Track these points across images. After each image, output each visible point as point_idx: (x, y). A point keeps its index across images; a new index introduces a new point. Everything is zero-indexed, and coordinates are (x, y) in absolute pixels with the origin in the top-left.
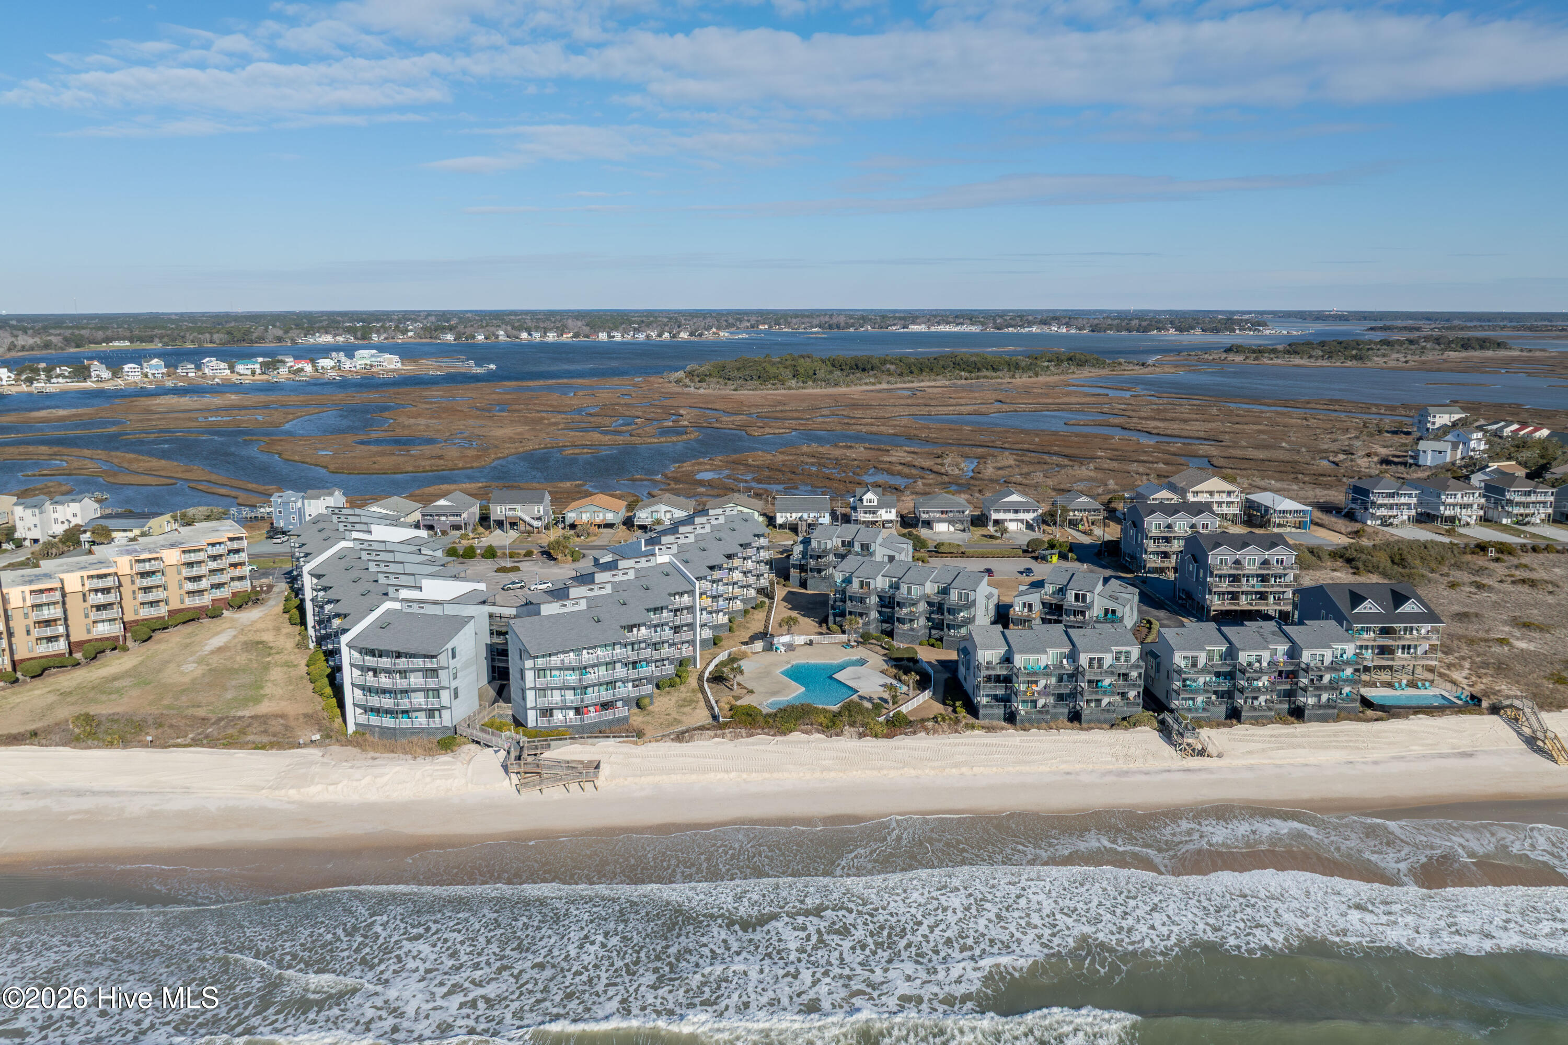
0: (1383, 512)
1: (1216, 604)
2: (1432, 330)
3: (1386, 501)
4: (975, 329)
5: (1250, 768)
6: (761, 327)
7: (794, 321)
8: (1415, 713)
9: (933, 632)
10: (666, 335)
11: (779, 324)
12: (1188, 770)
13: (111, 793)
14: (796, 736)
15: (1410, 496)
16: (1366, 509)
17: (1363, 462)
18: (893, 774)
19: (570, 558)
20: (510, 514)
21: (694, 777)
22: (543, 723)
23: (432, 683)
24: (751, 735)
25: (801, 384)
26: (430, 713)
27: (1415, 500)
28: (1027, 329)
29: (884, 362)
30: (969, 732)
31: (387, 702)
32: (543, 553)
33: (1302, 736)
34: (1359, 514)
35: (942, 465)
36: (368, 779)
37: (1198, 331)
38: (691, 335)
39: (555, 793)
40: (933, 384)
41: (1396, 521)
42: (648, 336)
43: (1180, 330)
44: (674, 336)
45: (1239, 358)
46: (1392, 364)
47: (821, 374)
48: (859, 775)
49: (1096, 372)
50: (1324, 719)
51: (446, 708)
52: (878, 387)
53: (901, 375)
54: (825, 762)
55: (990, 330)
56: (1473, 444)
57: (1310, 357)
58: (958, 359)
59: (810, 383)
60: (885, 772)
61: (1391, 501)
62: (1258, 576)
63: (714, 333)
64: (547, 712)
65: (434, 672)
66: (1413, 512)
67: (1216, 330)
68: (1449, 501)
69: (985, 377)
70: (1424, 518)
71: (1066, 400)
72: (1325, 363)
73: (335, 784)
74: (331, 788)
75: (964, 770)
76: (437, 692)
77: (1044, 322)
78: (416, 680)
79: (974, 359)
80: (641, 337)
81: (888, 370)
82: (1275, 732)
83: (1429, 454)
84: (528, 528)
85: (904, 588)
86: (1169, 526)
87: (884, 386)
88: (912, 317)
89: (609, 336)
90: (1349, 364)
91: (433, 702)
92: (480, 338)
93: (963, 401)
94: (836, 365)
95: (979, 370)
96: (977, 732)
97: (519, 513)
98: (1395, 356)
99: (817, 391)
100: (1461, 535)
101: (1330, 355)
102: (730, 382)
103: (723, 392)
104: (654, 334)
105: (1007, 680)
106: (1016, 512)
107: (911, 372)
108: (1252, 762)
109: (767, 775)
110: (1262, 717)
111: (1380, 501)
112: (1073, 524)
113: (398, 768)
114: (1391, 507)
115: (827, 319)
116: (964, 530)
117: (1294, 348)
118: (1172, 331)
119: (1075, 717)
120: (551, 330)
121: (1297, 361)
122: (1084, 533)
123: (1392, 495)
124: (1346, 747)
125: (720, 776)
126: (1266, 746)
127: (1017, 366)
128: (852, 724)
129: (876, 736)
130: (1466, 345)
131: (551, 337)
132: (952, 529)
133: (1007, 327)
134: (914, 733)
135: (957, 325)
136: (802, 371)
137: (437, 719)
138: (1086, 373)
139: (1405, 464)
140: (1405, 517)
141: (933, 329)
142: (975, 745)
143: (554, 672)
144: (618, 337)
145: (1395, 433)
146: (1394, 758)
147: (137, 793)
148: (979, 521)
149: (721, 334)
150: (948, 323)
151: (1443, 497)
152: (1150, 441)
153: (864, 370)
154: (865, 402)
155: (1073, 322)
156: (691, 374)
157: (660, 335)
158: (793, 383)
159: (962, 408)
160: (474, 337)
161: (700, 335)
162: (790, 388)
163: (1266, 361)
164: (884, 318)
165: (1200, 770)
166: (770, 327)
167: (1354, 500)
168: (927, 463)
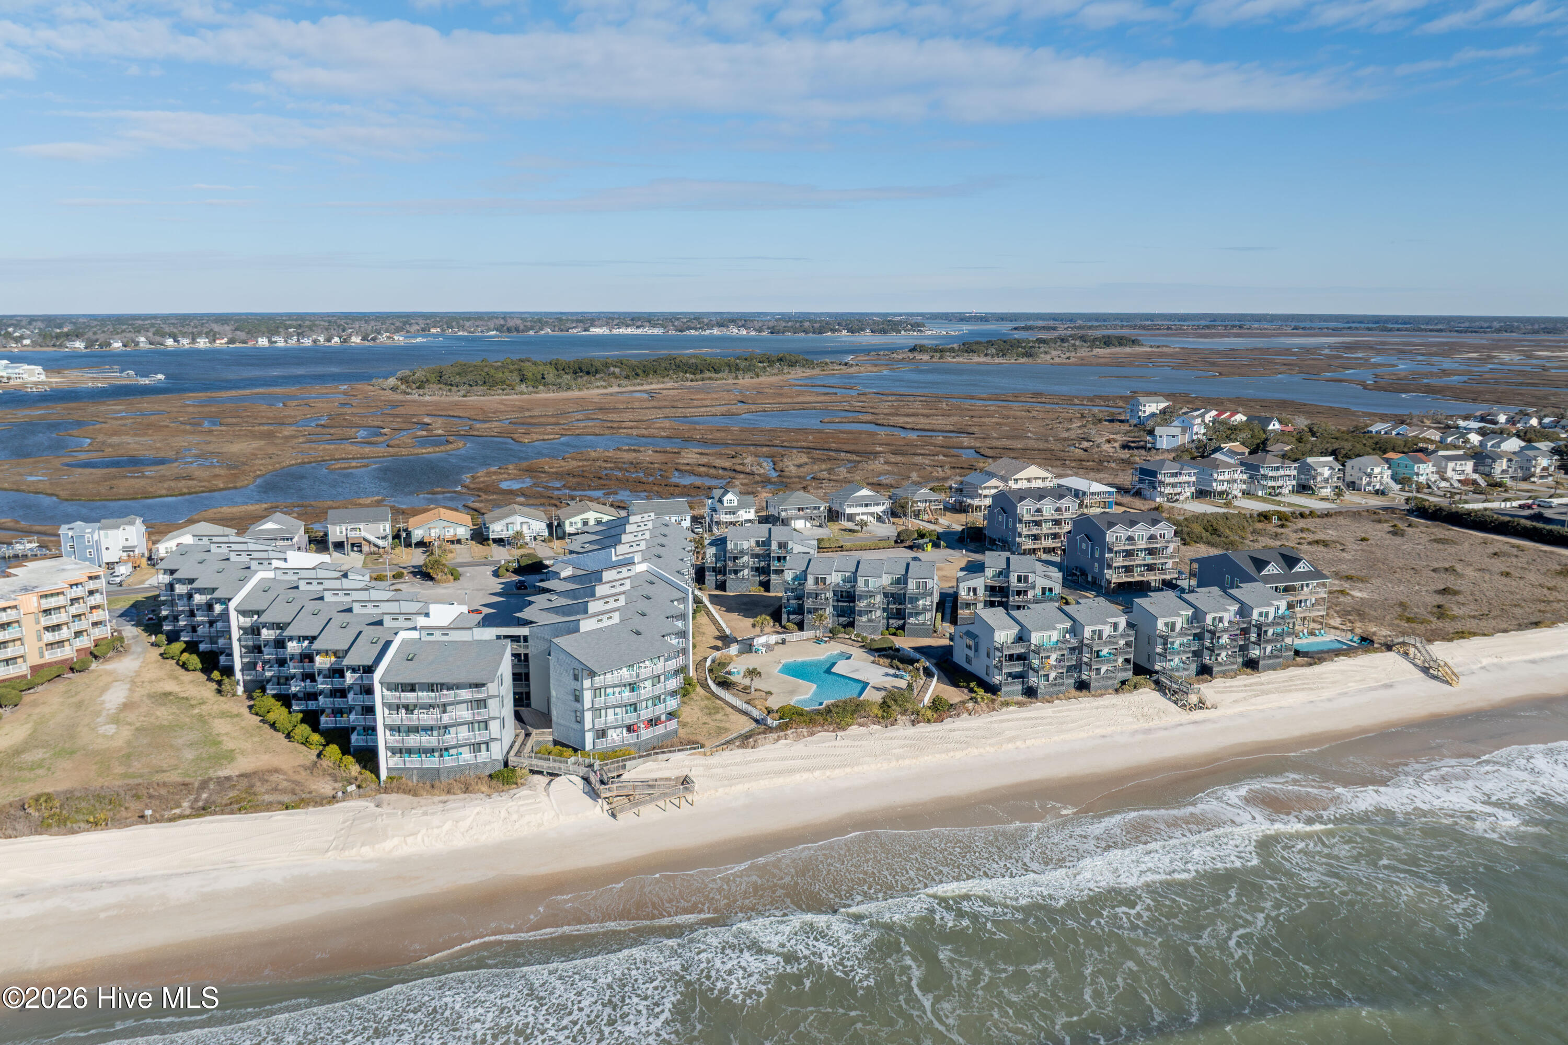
0: (1168, 490)
1: (1115, 578)
2: (1066, 329)
3: (1172, 480)
4: (657, 331)
5: (1241, 715)
6: (433, 330)
7: (467, 324)
8: (1337, 655)
9: (891, 621)
10: (336, 339)
11: (452, 328)
12: (1195, 722)
13: (135, 881)
14: (854, 730)
15: (1189, 474)
16: (1155, 488)
17: (1106, 447)
18: (959, 755)
19: (451, 578)
20: (352, 534)
21: (780, 781)
22: (601, 744)
23: (481, 714)
24: (812, 734)
25: (530, 389)
26: (476, 747)
27: (1194, 479)
28: (708, 332)
29: (607, 365)
30: (1004, 709)
31: (427, 740)
32: (414, 574)
33: (1268, 683)
34: (1147, 493)
35: (743, 464)
36: (448, 825)
37: (868, 332)
38: (364, 339)
39: (650, 812)
40: (662, 386)
41: (1181, 498)
42: (315, 341)
43: (851, 331)
44: (345, 341)
45: (925, 357)
46: (1057, 360)
47: (550, 378)
48: (930, 760)
49: (808, 372)
50: (1274, 668)
51: (496, 740)
52: (610, 390)
53: (627, 377)
54: (896, 751)
55: (672, 332)
56: (1196, 429)
57: (986, 355)
58: (677, 361)
59: (541, 387)
60: (952, 754)
61: (1176, 480)
62: (1146, 549)
63: (388, 338)
64: (602, 734)
65: (481, 703)
66: (1193, 489)
67: (884, 331)
68: (1220, 478)
69: (710, 378)
70: (1201, 494)
71: (801, 399)
72: (1001, 360)
73: (415, 834)
74: (410, 840)
75: (1019, 743)
76: (485, 724)
77: (721, 325)
78: (461, 713)
79: (693, 361)
80: (307, 342)
81: (613, 373)
82: (1247, 682)
83: (1165, 438)
84: (373, 549)
85: (861, 582)
86: (1039, 511)
87: (615, 389)
88: (588, 320)
89: (270, 342)
90: (1022, 360)
91: (481, 736)
92: (117, 345)
93: (708, 403)
94: (560, 368)
95: (702, 372)
96: (1011, 708)
97: (363, 534)
98: (1054, 353)
99: (551, 395)
100: (1235, 507)
101: (1002, 353)
102: (454, 389)
103: (451, 399)
104: (321, 339)
105: (1022, 658)
106: (866, 505)
107: (637, 375)
108: (1241, 709)
109: (848, 770)
110: (1227, 671)
111: (1168, 480)
112: (917, 515)
113: (478, 809)
114: (1173, 485)
115: (502, 322)
116: (820, 526)
117: (968, 347)
118: (844, 332)
119: (1082, 686)
120: (200, 334)
121: (976, 359)
122: (930, 522)
123: (1176, 475)
124: (1303, 689)
125: (806, 775)
126: (1245, 694)
127: (737, 368)
128: (904, 712)
129: (929, 721)
130: (1107, 342)
131: (202, 343)
132: (808, 525)
133: (689, 328)
134: (958, 715)
135: (638, 327)
136: (530, 375)
137: (484, 753)
138: (799, 373)
139: (1144, 448)
140: (1189, 494)
141: (616, 331)
142: (1017, 720)
143: (609, 691)
144: (280, 342)
145: (1111, 421)
146: (1340, 694)
147: (170, 876)
148: (833, 515)
149: (396, 338)
150: (627, 326)
151: (1215, 475)
152: (913, 436)
153: (588, 373)
154: (611, 406)
155: (749, 324)
156: (404, 380)
157: (329, 340)
158: (523, 387)
159: (713, 409)
160: (110, 344)
161: (374, 339)
162: (522, 393)
163: (950, 359)
164: (560, 320)
165: (1204, 721)
166: (443, 330)
167: (1141, 481)
168: (727, 464)
